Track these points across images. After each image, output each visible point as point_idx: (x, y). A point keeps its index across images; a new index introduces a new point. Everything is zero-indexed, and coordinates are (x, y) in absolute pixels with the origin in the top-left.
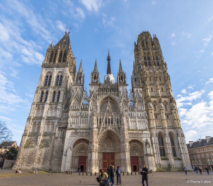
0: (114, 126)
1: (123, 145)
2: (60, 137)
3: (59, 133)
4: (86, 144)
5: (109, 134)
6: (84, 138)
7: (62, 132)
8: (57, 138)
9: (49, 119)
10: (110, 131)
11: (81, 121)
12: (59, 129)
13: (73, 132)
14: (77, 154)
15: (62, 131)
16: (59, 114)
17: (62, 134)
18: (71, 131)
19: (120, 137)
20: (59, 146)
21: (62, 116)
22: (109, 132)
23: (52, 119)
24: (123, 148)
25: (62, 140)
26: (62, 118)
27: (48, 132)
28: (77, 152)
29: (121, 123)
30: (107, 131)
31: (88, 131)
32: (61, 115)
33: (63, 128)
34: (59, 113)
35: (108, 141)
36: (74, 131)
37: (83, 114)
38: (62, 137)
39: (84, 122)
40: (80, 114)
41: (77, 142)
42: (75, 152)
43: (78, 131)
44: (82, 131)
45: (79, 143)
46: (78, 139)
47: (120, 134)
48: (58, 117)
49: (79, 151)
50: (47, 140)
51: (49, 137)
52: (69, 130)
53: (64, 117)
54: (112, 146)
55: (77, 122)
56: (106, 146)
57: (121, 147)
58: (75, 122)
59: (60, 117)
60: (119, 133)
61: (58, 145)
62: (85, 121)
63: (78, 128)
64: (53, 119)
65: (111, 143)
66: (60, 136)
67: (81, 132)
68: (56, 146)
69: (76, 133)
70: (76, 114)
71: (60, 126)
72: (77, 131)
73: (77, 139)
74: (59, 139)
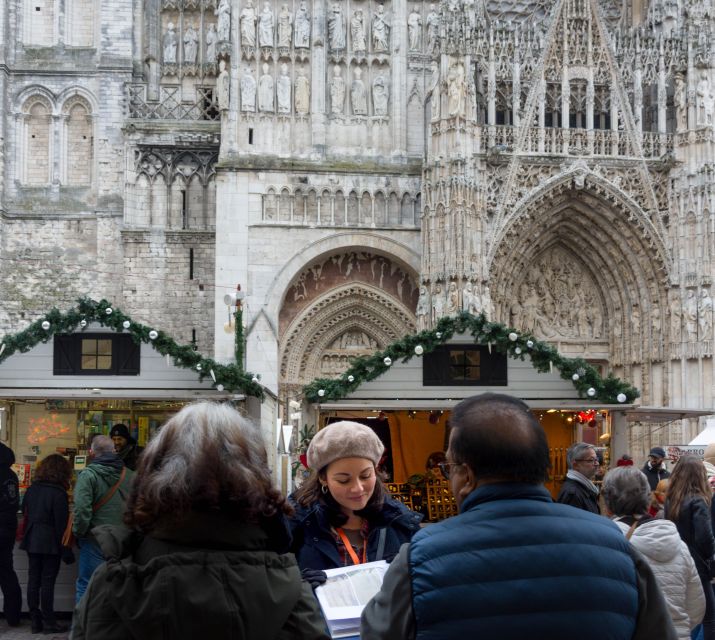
0: (622, 151)
1: (690, 308)
2: (169, 235)
3: (151, 198)
4: (385, 296)
5: (568, 219)
6: (371, 242)
7: (178, 186)
8: (134, 238)
9: (35, 65)
10: (583, 192)
11: (337, 100)
12: (145, 159)
13: (278, 188)
14: (309, 369)
15: (170, 181)
16: (129, 24)
17: (177, 206)
18: (261, 182)
19: (668, 245)
20: (167, 305)
21: (154, 43)
22: (574, 195)
23: (68, 66)
24: (690, 327)
25: (183, 258)
26: (154, 65)
27: (48, 189)
28: (314, 357)
29: (681, 129)
30: (566, 192)
31: (403, 184)
32: (138, 34)
33: (181, 153)
34: (128, 14)
35: (549, 274)
36: (280, 181)
37: (350, 34)
38: (177, 228)
39: (360, 104)
40: (317, 35)
41: (310, 275)
42: (296, 353)
43: (315, 181)
44: (347, 184)
45: (329, 283)
46: (325, 248)
47: (666, 219)
48: (124, 50)
49: (322, 344)
50: (57, 252)
51: (61, 225)
52: (243, 177)
53: (170, 54)
54: (582, 313)
55: (303, 105)
56: (533, 313)
57: (675, 323)
58: (285, 102)
59: (139, 57)
60: (663, 207)
61: (157, 292)
62: (369, 96)
63: (316, 158)
64: (72, 75)
65: (577, 285)
66: (160, 224)
67: (346, 193)
68: (141, 306)
69: (303, 199)
70: (285, 32)
71: (154, 140)
72: (305, 181)
73: (311, 254)
74: (157, 248)
